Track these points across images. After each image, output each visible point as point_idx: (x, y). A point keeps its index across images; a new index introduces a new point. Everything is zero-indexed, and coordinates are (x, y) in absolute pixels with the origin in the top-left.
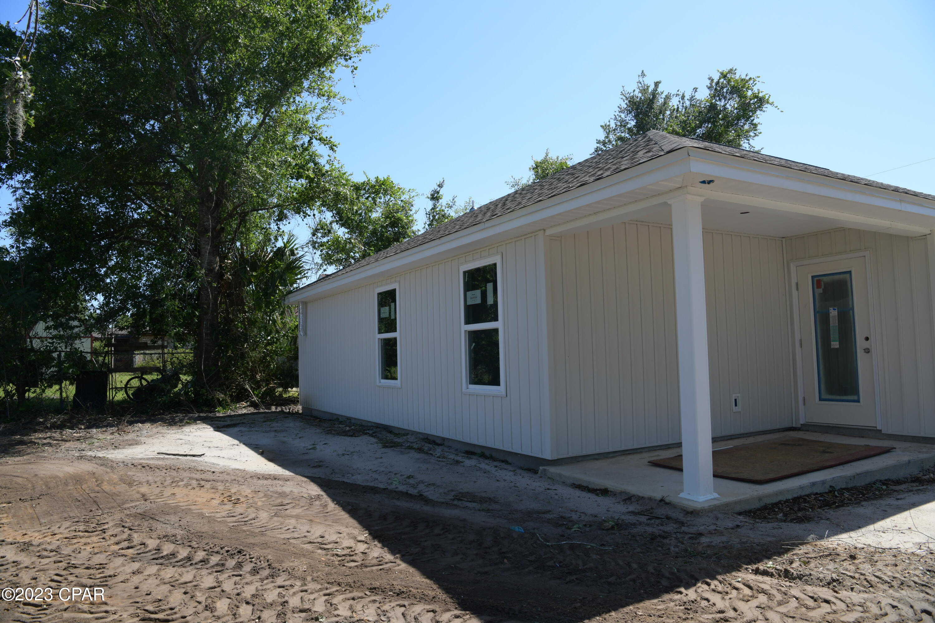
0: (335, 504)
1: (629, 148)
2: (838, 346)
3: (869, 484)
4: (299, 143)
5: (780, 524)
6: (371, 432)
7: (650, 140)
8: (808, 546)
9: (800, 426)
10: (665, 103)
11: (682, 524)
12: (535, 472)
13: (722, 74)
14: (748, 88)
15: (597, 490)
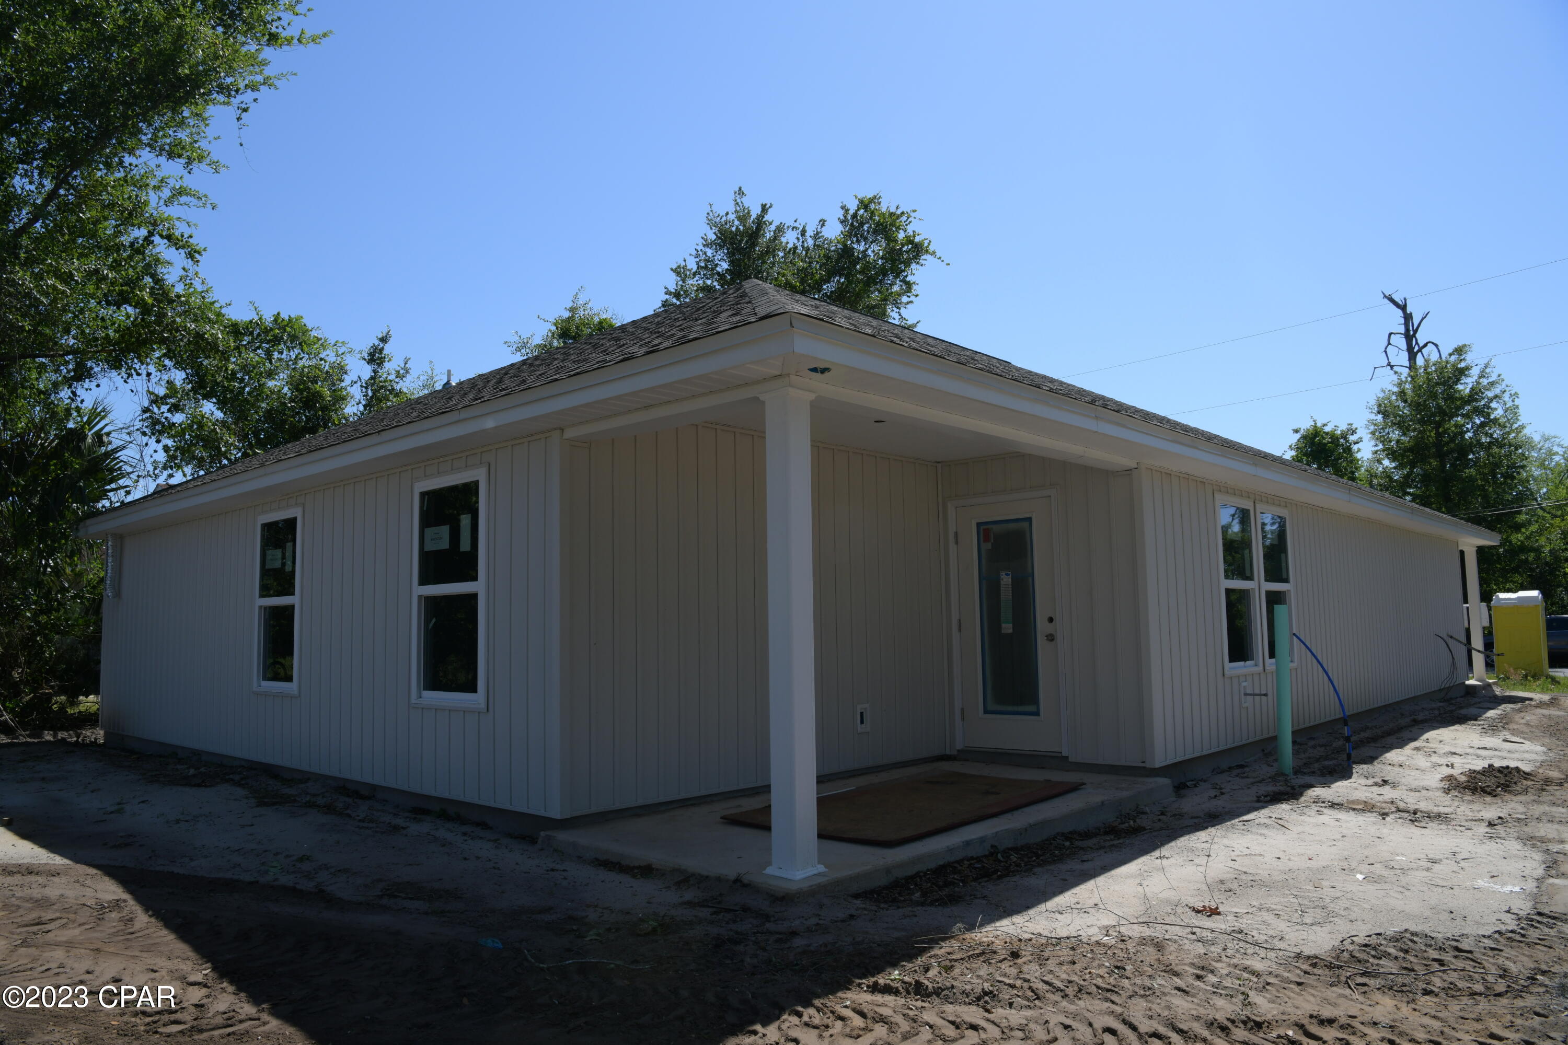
0: (150, 916)
1: (711, 304)
2: (1010, 631)
3: (1047, 840)
4: (125, 240)
5: (915, 909)
6: (237, 778)
7: (744, 295)
8: (953, 941)
9: (955, 753)
10: (775, 238)
11: (767, 918)
12: (533, 841)
13: (861, 201)
14: (898, 228)
15: (634, 868)
